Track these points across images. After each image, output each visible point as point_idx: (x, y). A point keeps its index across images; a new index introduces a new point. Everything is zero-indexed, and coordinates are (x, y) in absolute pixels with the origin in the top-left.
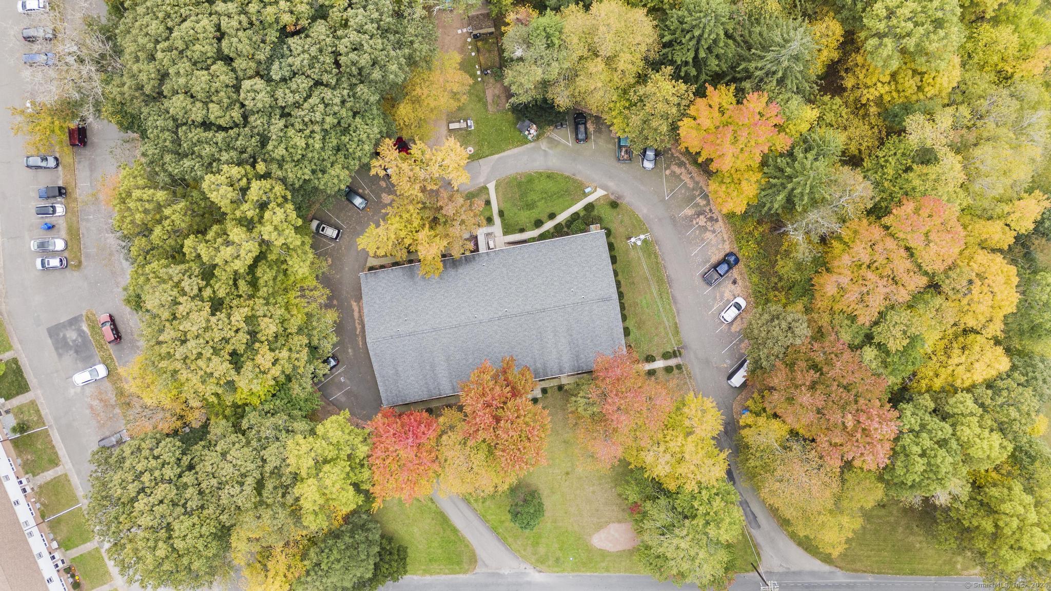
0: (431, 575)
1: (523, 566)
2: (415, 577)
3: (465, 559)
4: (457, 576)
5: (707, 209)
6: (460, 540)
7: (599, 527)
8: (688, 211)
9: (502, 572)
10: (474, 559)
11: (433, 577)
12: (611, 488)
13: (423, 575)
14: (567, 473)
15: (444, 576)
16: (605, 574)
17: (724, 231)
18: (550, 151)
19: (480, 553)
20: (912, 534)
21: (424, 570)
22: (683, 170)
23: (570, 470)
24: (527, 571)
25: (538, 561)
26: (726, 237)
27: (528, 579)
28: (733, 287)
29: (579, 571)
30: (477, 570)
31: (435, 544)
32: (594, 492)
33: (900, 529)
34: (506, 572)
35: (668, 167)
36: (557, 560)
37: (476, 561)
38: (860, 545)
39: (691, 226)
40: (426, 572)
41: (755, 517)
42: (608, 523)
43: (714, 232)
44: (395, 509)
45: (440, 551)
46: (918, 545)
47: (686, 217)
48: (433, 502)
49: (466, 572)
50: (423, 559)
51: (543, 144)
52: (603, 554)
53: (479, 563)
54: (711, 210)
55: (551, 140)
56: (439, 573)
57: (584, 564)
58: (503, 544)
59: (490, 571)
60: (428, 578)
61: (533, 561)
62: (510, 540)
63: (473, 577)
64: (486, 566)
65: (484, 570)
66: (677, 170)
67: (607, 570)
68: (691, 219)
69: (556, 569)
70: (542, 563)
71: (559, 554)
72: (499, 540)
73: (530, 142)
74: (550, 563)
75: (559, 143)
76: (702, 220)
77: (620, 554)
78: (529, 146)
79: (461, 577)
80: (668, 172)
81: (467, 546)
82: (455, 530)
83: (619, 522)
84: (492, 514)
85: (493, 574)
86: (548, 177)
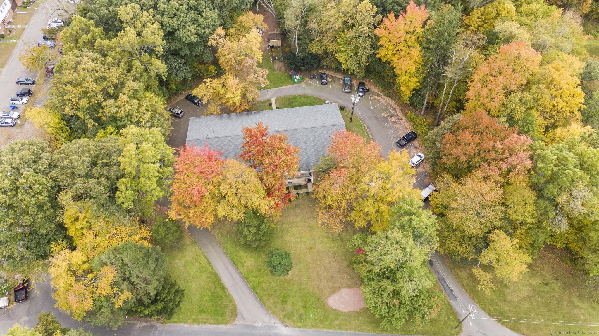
0: (199, 323)
1: (273, 321)
2: (186, 326)
3: (228, 311)
4: (219, 326)
5: (396, 114)
6: (226, 295)
7: (333, 291)
8: (385, 115)
9: (256, 324)
10: (234, 313)
11: (200, 326)
12: (343, 260)
13: (192, 323)
14: (311, 248)
15: (209, 326)
16: (339, 331)
17: (407, 124)
18: (307, 88)
19: (241, 308)
20: (575, 306)
21: (194, 319)
22: (380, 98)
23: (312, 246)
24: (276, 325)
25: (285, 316)
26: (408, 127)
27: (276, 331)
28: (415, 150)
29: (317, 327)
30: (237, 322)
31: (206, 298)
32: (330, 263)
33: (565, 303)
34: (259, 325)
35: (372, 96)
36: (301, 315)
37: (236, 315)
38: (537, 315)
39: (388, 121)
40: (196, 321)
41: (451, 291)
42: (340, 288)
43: (401, 124)
44: (181, 268)
45: (209, 304)
46: (582, 317)
47: (384, 117)
48: (210, 265)
49: (226, 323)
50: (195, 311)
51: (303, 85)
52: (337, 314)
53: (239, 316)
54: (398, 115)
55: (307, 84)
56: (205, 323)
57: (321, 321)
58: (259, 302)
59: (246, 323)
60: (196, 327)
61: (282, 317)
62: (264, 298)
63: (233, 327)
64: (244, 319)
65: (242, 322)
66: (377, 98)
67: (340, 328)
68: (387, 118)
69: (299, 324)
70: (288, 318)
71: (302, 311)
72: (256, 299)
73: (296, 83)
74: (295, 318)
75: (311, 85)
76: (393, 119)
77: (349, 315)
78: (295, 85)
79: (223, 327)
80: (372, 98)
81: (230, 301)
82: (223, 288)
83: (349, 287)
84: (253, 276)
85: (249, 326)
86: (305, 97)
